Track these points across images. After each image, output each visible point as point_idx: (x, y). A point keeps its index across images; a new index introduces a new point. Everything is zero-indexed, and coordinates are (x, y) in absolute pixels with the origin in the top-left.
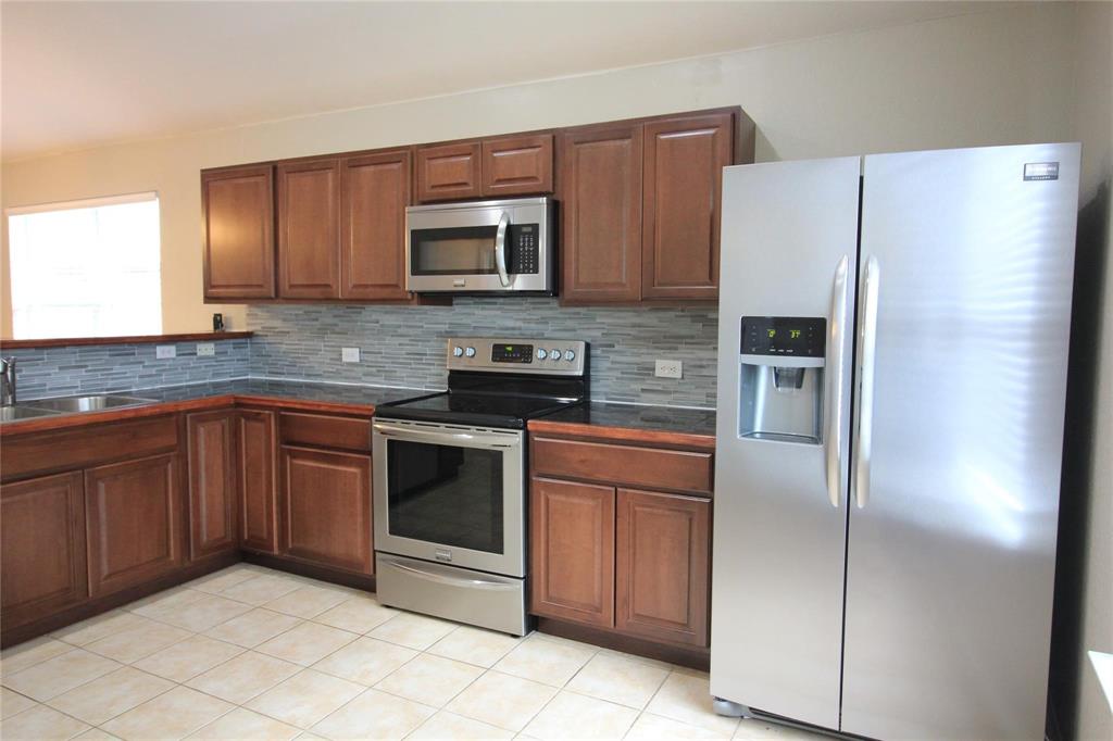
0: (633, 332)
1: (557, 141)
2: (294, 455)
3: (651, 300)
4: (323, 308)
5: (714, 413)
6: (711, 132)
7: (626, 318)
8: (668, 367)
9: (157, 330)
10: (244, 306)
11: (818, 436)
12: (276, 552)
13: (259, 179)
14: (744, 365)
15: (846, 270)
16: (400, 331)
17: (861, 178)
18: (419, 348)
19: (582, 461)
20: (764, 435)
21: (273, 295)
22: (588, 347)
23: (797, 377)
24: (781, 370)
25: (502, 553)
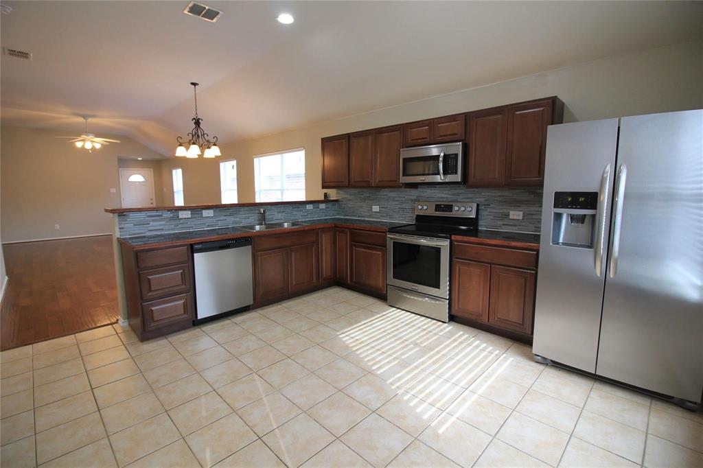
0: (499, 199)
1: (467, 117)
2: (356, 246)
3: (510, 185)
4: (365, 190)
5: (539, 235)
6: (541, 109)
7: (497, 193)
8: (516, 215)
9: (303, 198)
10: (335, 190)
11: (592, 244)
12: (349, 282)
13: (343, 141)
14: (555, 213)
15: (609, 169)
16: (396, 199)
17: (619, 128)
18: (404, 206)
19: (477, 253)
20: (563, 244)
21: (347, 185)
22: (478, 205)
23: (581, 219)
24: (574, 215)
25: (439, 288)
